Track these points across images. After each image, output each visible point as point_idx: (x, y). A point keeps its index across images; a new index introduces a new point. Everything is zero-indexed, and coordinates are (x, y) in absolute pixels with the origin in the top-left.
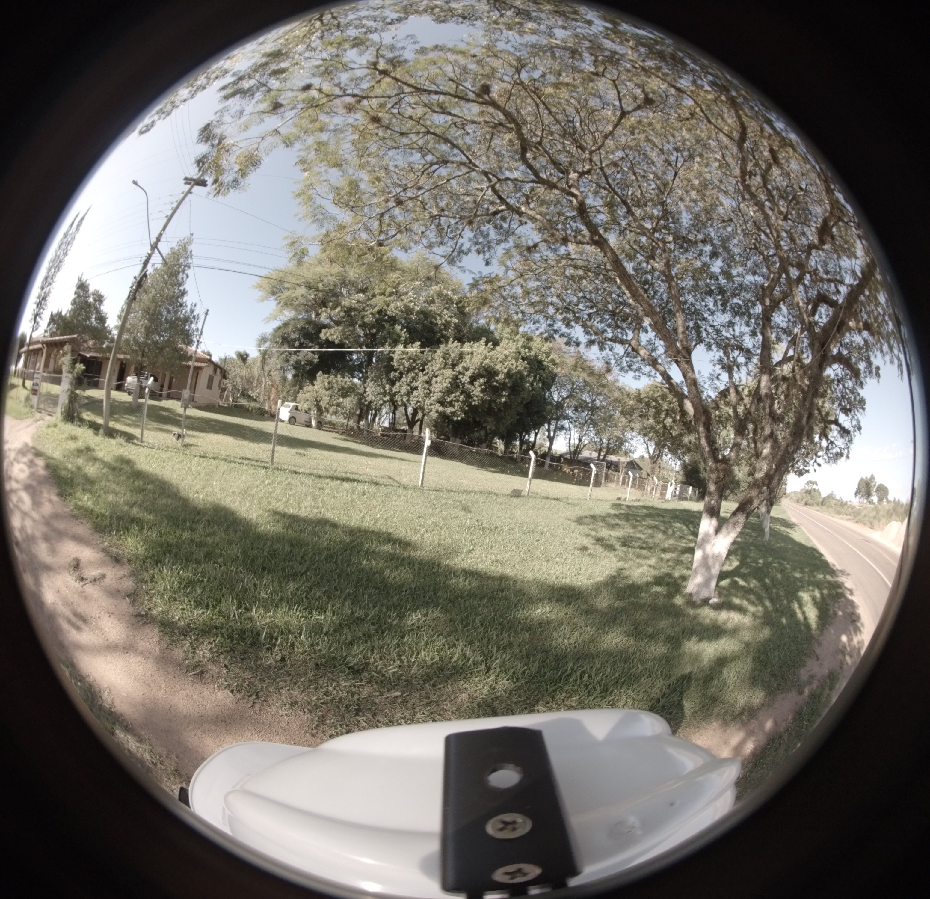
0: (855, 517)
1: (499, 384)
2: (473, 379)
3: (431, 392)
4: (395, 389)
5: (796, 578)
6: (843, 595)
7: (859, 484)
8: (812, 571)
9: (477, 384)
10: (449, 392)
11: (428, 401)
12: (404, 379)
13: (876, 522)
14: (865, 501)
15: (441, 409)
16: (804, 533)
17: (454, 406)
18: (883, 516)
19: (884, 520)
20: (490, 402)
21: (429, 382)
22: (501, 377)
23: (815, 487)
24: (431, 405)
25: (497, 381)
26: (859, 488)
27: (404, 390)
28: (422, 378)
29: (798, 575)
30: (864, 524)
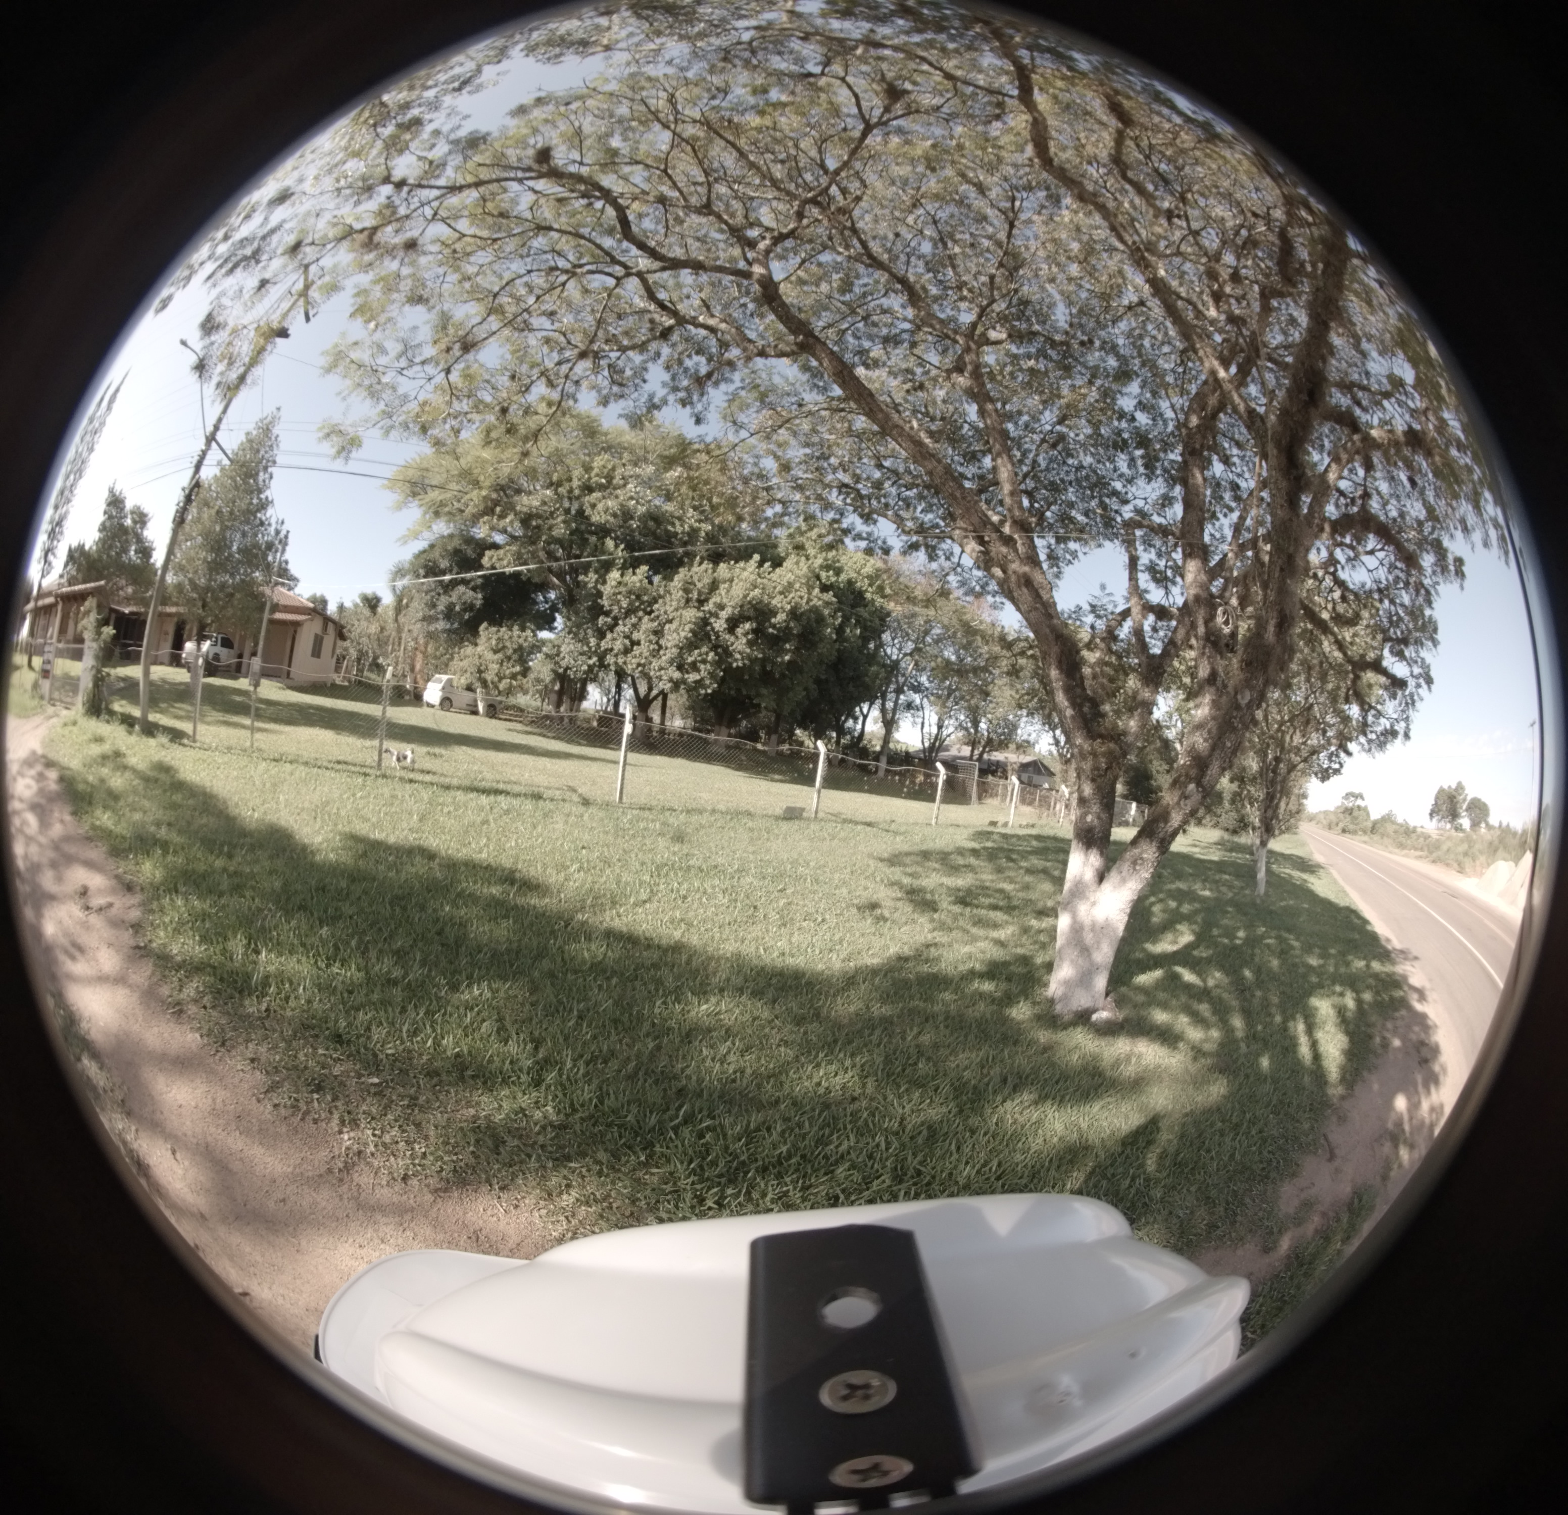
0: (1431, 853)
1: (779, 630)
2: (733, 624)
3: (660, 647)
4: (604, 645)
5: (1311, 968)
6: (1403, 1003)
7: (1437, 798)
8: (1343, 954)
9: (739, 631)
10: (690, 645)
11: (655, 664)
12: (620, 628)
13: (1468, 862)
14: (1449, 826)
15: (677, 675)
16: (1335, 882)
17: (699, 671)
18: (1481, 852)
19: (1482, 859)
20: (764, 660)
21: (658, 633)
22: (781, 617)
23: (1359, 802)
24: (661, 669)
25: (774, 626)
26: (1436, 804)
27: (618, 645)
28: (647, 624)
29: (1314, 961)
30: (1448, 865)
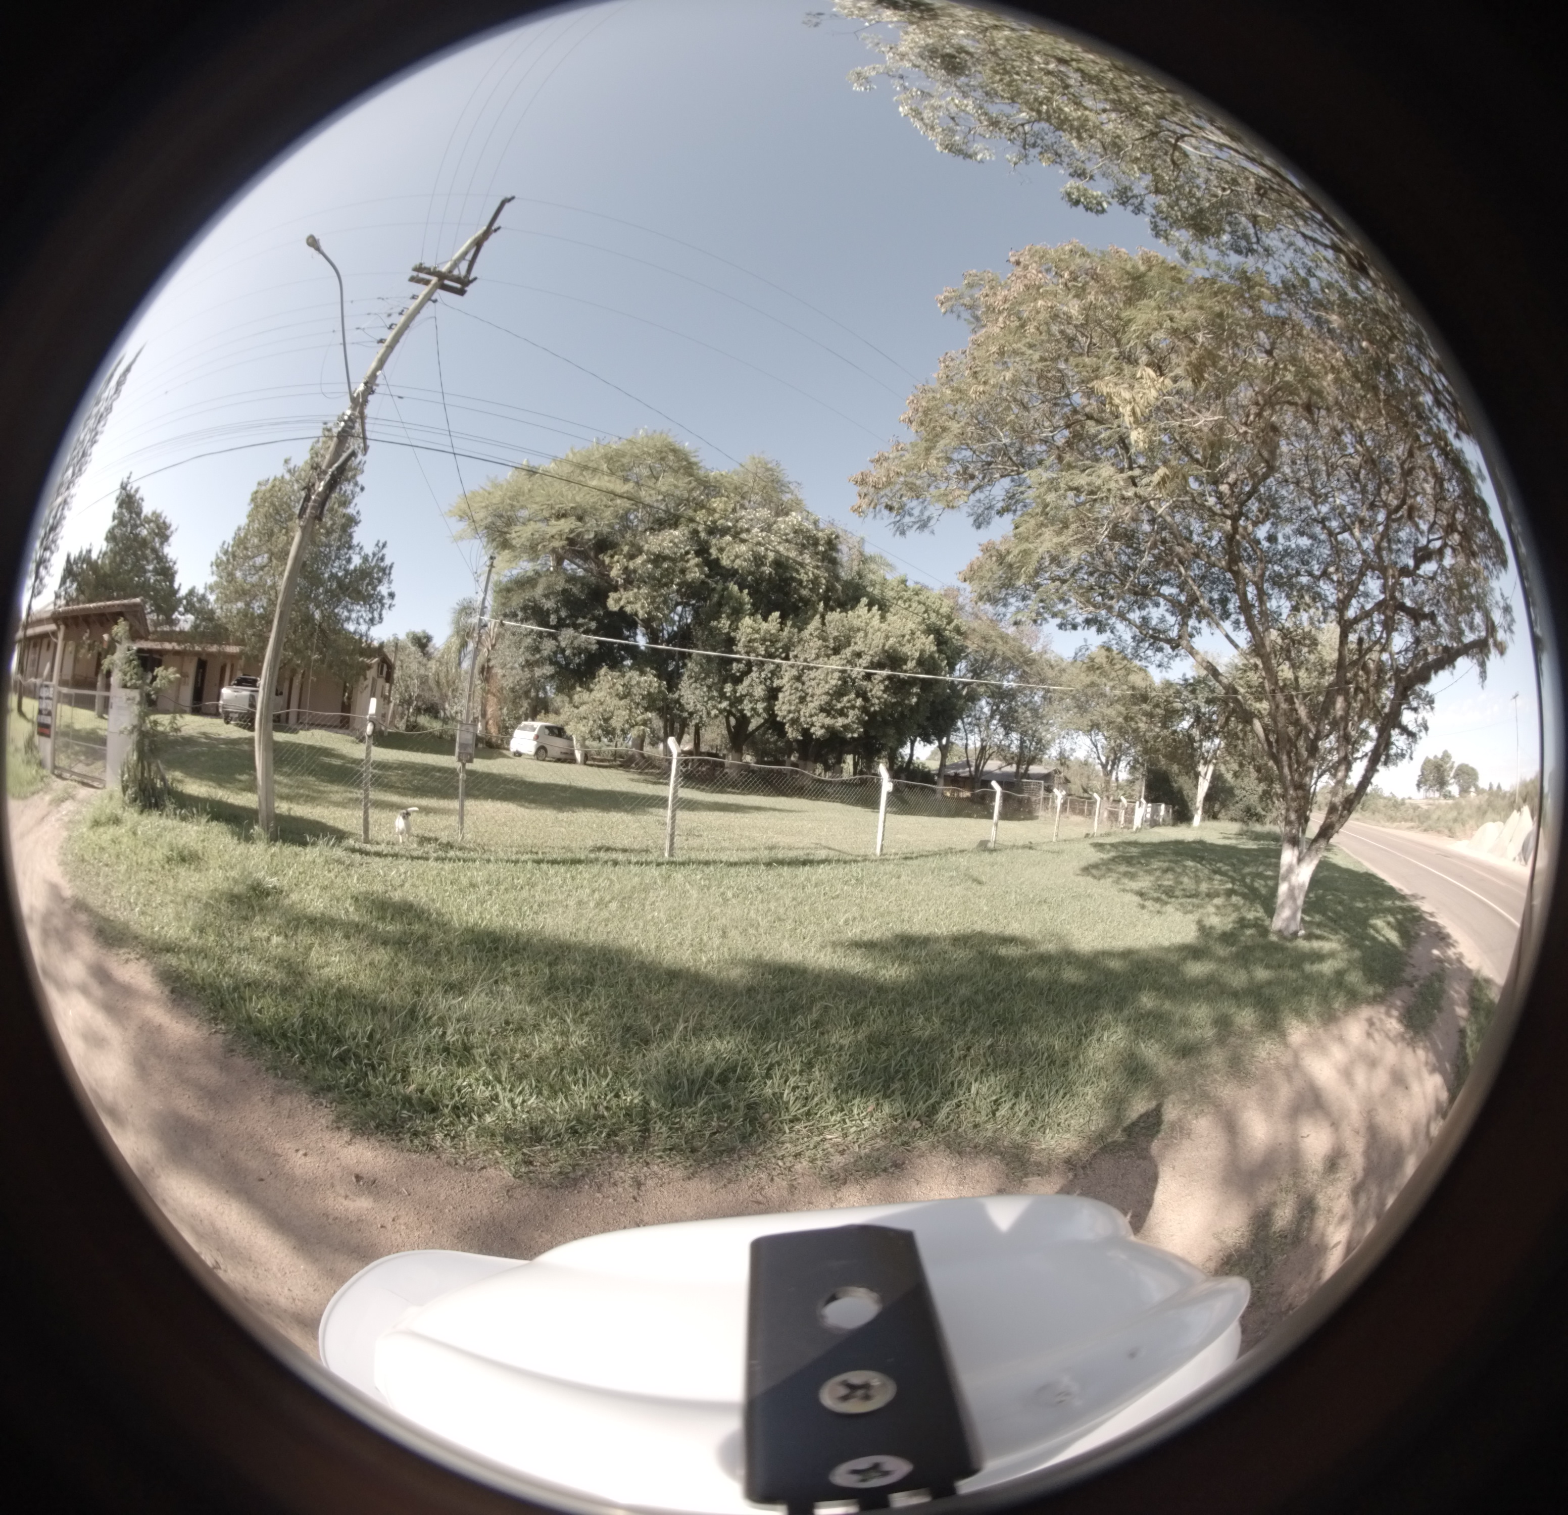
0: (1421, 822)
1: (909, 675)
2: (870, 671)
3: (807, 694)
7: (1424, 770)
11: (805, 710)
13: (1458, 827)
14: (1437, 794)
15: (827, 721)
17: (847, 716)
18: (1470, 816)
19: (1472, 822)
20: (896, 705)
22: (911, 664)
24: (811, 715)
25: (905, 673)
26: (1423, 775)
28: (787, 671)
30: (1438, 831)
